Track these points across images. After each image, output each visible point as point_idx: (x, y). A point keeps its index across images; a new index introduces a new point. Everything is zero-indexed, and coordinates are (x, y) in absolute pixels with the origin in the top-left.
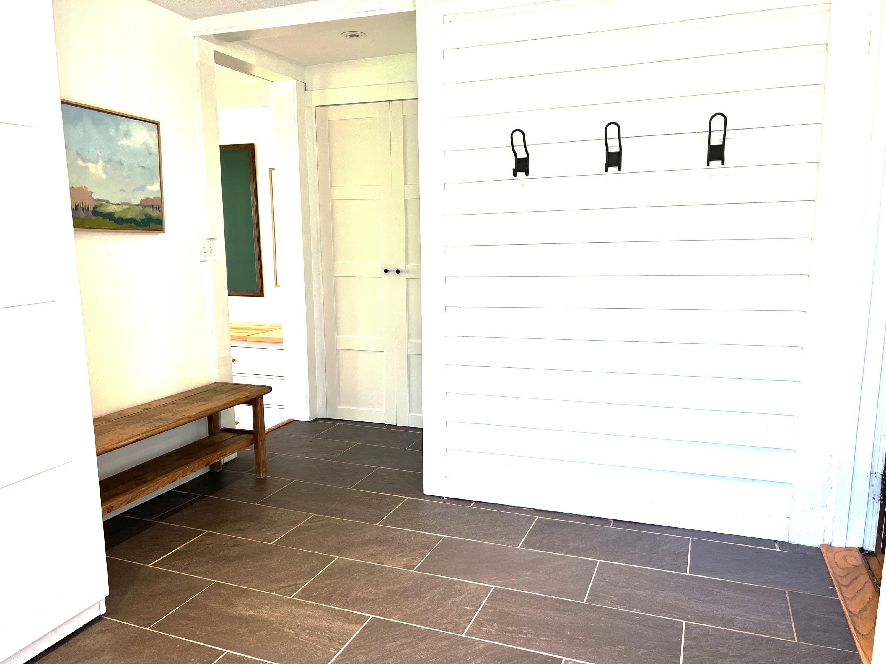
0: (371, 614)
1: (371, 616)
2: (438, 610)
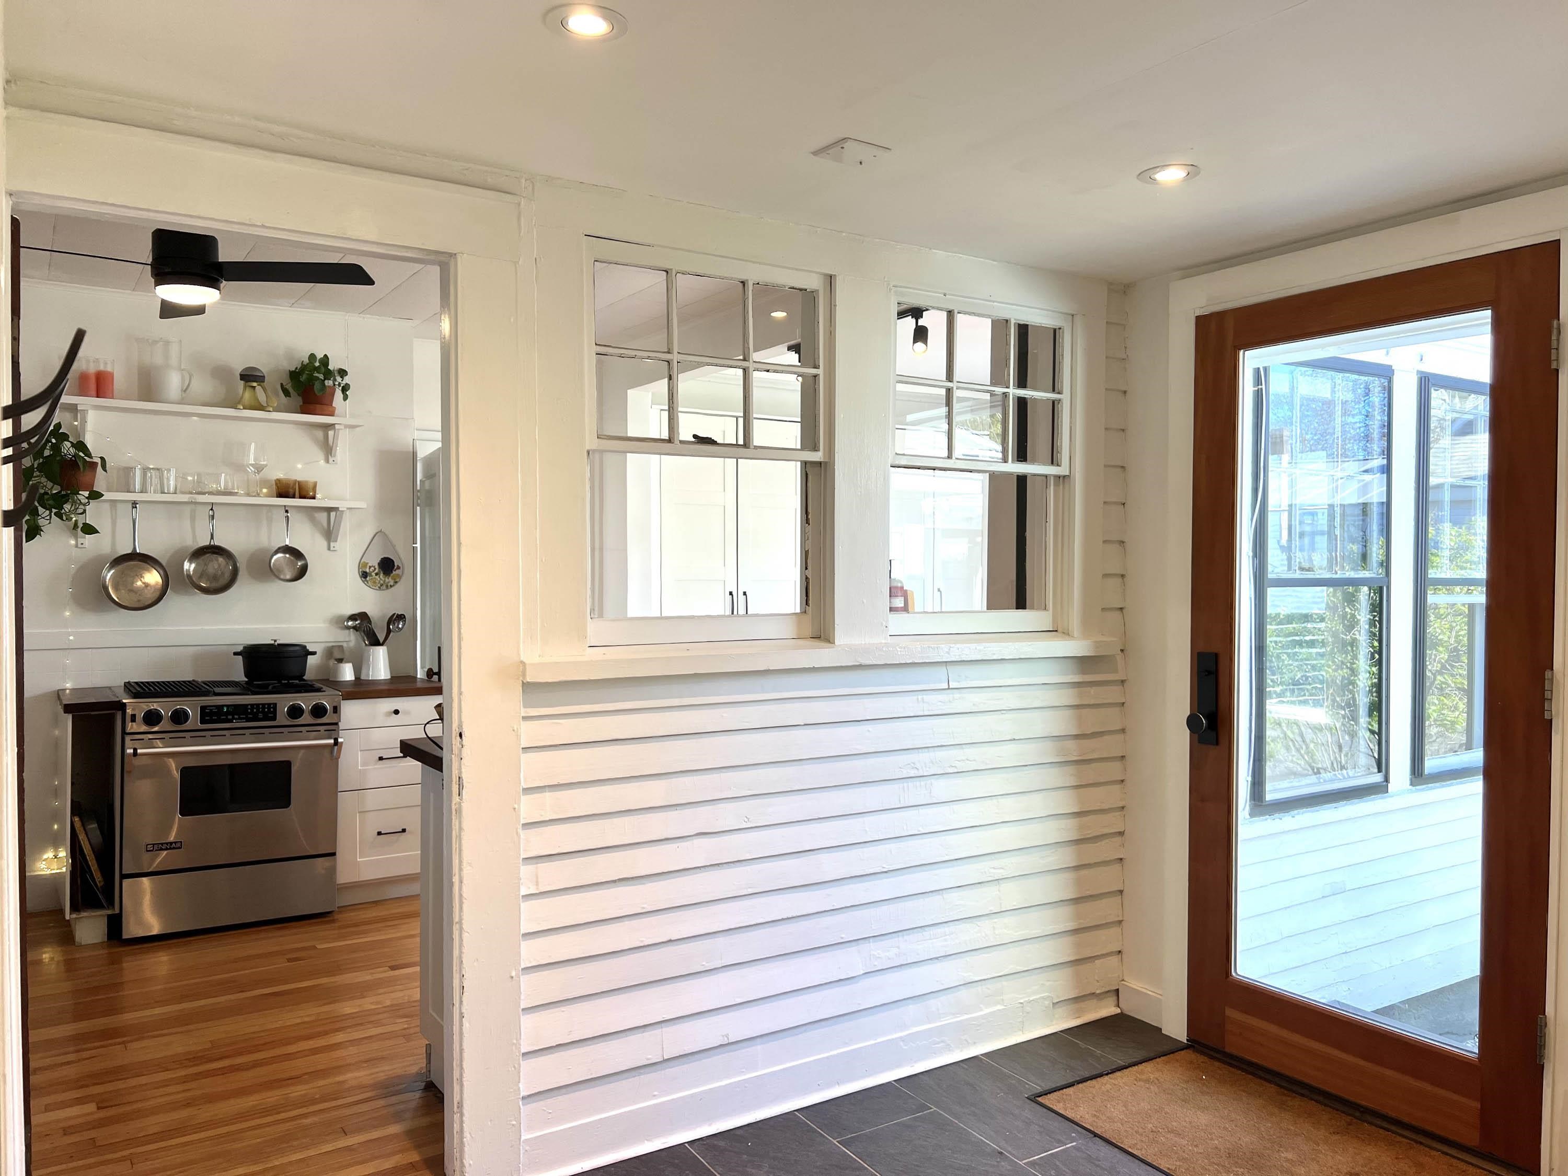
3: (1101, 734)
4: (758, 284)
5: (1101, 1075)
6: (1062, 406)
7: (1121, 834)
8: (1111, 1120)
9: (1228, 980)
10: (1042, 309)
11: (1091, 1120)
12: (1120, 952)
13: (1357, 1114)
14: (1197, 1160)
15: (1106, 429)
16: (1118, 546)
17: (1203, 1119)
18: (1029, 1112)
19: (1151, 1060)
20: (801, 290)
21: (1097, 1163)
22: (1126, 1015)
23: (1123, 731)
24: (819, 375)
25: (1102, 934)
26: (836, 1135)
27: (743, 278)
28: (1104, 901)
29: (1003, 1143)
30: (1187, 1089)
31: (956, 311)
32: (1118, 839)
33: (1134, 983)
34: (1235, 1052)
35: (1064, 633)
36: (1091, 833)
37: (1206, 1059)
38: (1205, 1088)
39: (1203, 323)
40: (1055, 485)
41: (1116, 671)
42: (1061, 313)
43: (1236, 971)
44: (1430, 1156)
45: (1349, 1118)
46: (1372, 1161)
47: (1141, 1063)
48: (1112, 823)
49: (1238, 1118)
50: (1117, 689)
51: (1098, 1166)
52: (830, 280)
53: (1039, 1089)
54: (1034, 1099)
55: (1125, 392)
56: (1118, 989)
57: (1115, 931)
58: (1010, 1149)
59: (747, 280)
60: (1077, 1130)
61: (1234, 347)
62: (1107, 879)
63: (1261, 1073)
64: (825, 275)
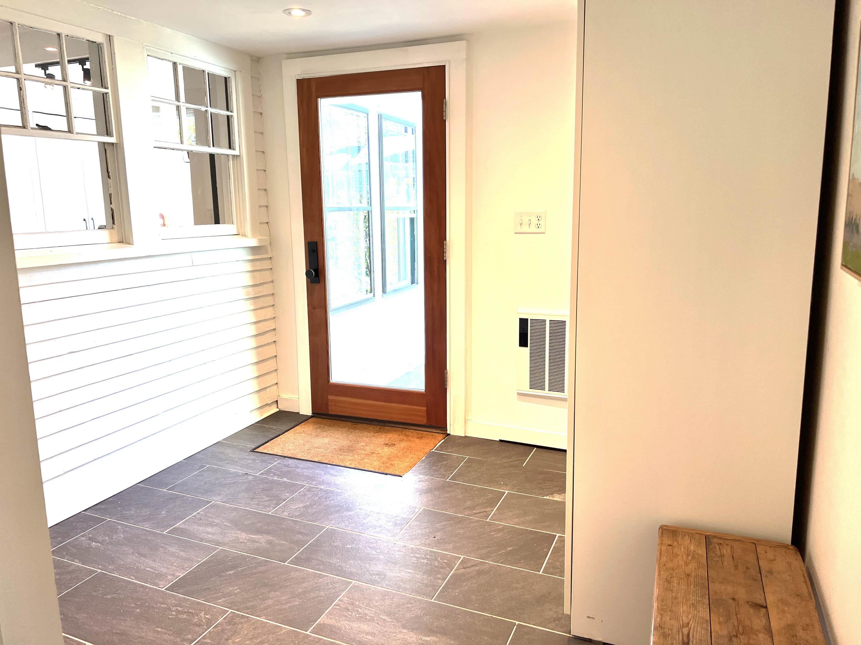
0: (308, 635)
1: (308, 633)
2: (240, 639)
3: (264, 283)
4: (68, 36)
5: (279, 435)
6: (234, 119)
7: (274, 330)
8: (289, 450)
9: (329, 384)
10: (221, 67)
11: (281, 452)
12: (277, 383)
13: (383, 424)
14: (328, 455)
15: (255, 132)
16: (264, 191)
17: (326, 440)
18: (253, 456)
19: (298, 425)
20: (93, 42)
21: (289, 466)
22: (282, 411)
23: (272, 282)
24: (109, 93)
25: (269, 377)
26: (164, 487)
27: (60, 31)
28: (269, 362)
29: (246, 470)
30: (316, 432)
31: (178, 64)
32: (273, 332)
33: (284, 396)
34: (333, 413)
35: (242, 235)
36: (260, 331)
37: (320, 419)
38: (323, 430)
39: (300, 83)
40: (232, 160)
41: (267, 253)
42: (229, 69)
43: (332, 380)
44: (410, 432)
45: (380, 427)
46: (391, 438)
47: (295, 427)
48: (271, 325)
49: (340, 436)
50: (268, 262)
51: (290, 467)
52: (110, 38)
53: (254, 447)
54: (253, 451)
55: (261, 114)
56: (277, 400)
57: (274, 374)
58: (250, 471)
59: (61, 33)
60: (277, 457)
61: (316, 96)
62: (270, 351)
63: (344, 419)
64: (107, 35)
